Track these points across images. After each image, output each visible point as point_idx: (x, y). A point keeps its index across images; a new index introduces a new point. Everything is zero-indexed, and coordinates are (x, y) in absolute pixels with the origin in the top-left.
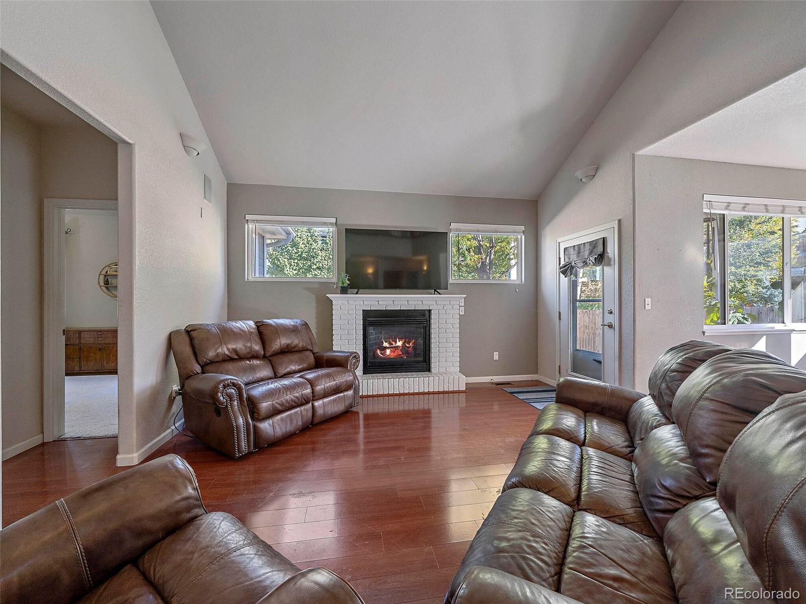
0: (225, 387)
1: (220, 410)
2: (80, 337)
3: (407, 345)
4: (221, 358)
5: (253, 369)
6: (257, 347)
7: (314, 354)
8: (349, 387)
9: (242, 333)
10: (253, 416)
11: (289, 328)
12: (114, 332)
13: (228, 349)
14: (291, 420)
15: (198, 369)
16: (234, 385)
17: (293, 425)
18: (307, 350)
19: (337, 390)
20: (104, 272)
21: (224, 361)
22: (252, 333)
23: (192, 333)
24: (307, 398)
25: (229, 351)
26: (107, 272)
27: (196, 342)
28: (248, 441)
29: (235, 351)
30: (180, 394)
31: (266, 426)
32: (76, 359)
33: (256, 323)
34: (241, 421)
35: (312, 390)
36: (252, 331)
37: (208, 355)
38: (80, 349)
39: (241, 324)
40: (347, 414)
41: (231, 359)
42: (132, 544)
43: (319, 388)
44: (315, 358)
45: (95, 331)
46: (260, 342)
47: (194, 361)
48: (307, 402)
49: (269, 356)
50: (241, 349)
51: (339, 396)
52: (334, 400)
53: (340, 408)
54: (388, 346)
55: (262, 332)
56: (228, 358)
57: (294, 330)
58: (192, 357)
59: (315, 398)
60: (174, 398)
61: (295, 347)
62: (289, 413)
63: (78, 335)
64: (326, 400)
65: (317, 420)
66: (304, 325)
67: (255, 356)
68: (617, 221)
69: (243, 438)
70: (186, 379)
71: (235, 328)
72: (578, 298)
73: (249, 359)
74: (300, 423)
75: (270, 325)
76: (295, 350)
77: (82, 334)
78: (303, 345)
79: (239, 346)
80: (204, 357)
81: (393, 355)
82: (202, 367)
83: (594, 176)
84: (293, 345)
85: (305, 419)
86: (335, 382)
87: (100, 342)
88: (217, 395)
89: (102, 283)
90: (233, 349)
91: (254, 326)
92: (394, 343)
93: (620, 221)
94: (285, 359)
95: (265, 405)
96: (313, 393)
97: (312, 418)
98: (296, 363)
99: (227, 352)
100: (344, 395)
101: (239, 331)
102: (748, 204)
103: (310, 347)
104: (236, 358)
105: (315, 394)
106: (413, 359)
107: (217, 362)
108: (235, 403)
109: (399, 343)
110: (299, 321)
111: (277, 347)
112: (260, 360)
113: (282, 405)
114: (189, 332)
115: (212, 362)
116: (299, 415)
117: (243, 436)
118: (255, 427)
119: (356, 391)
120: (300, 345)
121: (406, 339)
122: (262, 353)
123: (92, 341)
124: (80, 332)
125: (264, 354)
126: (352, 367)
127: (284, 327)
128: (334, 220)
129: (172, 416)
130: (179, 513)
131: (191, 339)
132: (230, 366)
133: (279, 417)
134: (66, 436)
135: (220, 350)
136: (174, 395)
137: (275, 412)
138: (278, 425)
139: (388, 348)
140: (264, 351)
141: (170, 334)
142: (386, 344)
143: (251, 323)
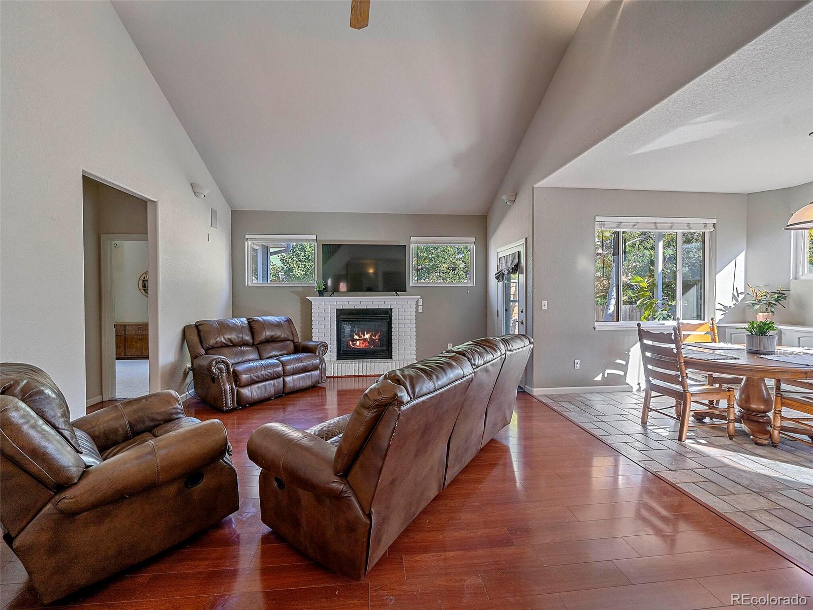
0: (216, 363)
1: (214, 380)
2: (125, 331)
3: (374, 338)
4: (219, 345)
5: (243, 353)
6: (248, 338)
7: (294, 343)
8: (315, 368)
9: (236, 327)
10: (237, 383)
11: (273, 324)
12: (145, 326)
13: (225, 339)
14: (266, 389)
15: (203, 352)
16: (223, 362)
17: (267, 392)
18: (288, 340)
19: (305, 370)
20: (142, 278)
21: (222, 347)
22: (243, 327)
23: (199, 327)
24: (279, 373)
25: (226, 340)
26: (144, 278)
27: (202, 334)
28: (233, 401)
29: (230, 340)
30: (191, 370)
31: (246, 392)
32: (123, 347)
33: (248, 320)
34: (228, 387)
35: (283, 368)
36: (244, 325)
37: (210, 343)
38: (125, 339)
39: (236, 321)
40: (315, 388)
41: (227, 346)
42: (149, 424)
43: (288, 367)
44: (294, 346)
45: (136, 325)
46: (251, 334)
47: (200, 346)
48: (279, 377)
49: (258, 344)
50: (235, 339)
51: (307, 375)
52: (303, 377)
53: (308, 383)
54: (358, 338)
55: (252, 327)
56: (224, 345)
57: (278, 325)
58: (199, 344)
59: (285, 374)
60: (188, 373)
61: (278, 338)
62: (264, 383)
63: (123, 328)
64: (295, 377)
65: (287, 391)
66: (287, 321)
67: (246, 344)
68: (524, 239)
69: (229, 398)
70: (195, 358)
71: (231, 323)
72: (512, 299)
73: (240, 346)
74: (273, 391)
75: (259, 321)
76: (279, 339)
77: (127, 327)
78: (284, 337)
79: (233, 336)
80: (207, 343)
81: (362, 346)
82: (206, 351)
83: (515, 200)
84: (276, 336)
85: (277, 389)
86: (303, 364)
87: (139, 333)
88: (211, 368)
89: (141, 287)
90: (229, 339)
91: (246, 322)
92: (362, 336)
93: (526, 239)
94: (269, 346)
95: (244, 377)
96: (283, 370)
97: (283, 389)
98: (278, 350)
99: (224, 341)
100: (311, 374)
101: (233, 326)
102: (638, 223)
103: (291, 338)
104: (232, 344)
105: (285, 372)
106: (378, 348)
107: (216, 347)
108: (224, 374)
109: (367, 336)
110: (283, 318)
111: (263, 338)
112: (249, 347)
113: (258, 377)
114: (198, 327)
115: (213, 348)
116: (271, 387)
117: (229, 396)
118: (237, 391)
119: (323, 371)
120: (282, 336)
121: (374, 332)
122: (251, 341)
123: (133, 332)
124: (125, 326)
125: (253, 342)
126: (321, 353)
127: (269, 323)
128: (314, 237)
129: (186, 385)
130: (171, 414)
131: (199, 331)
132: (226, 350)
133: (256, 386)
134: (117, 398)
135: (218, 339)
136: (187, 370)
137: (252, 382)
138: (255, 390)
139: (358, 340)
140: (253, 340)
141: (185, 327)
142: (356, 337)
143: (244, 320)
